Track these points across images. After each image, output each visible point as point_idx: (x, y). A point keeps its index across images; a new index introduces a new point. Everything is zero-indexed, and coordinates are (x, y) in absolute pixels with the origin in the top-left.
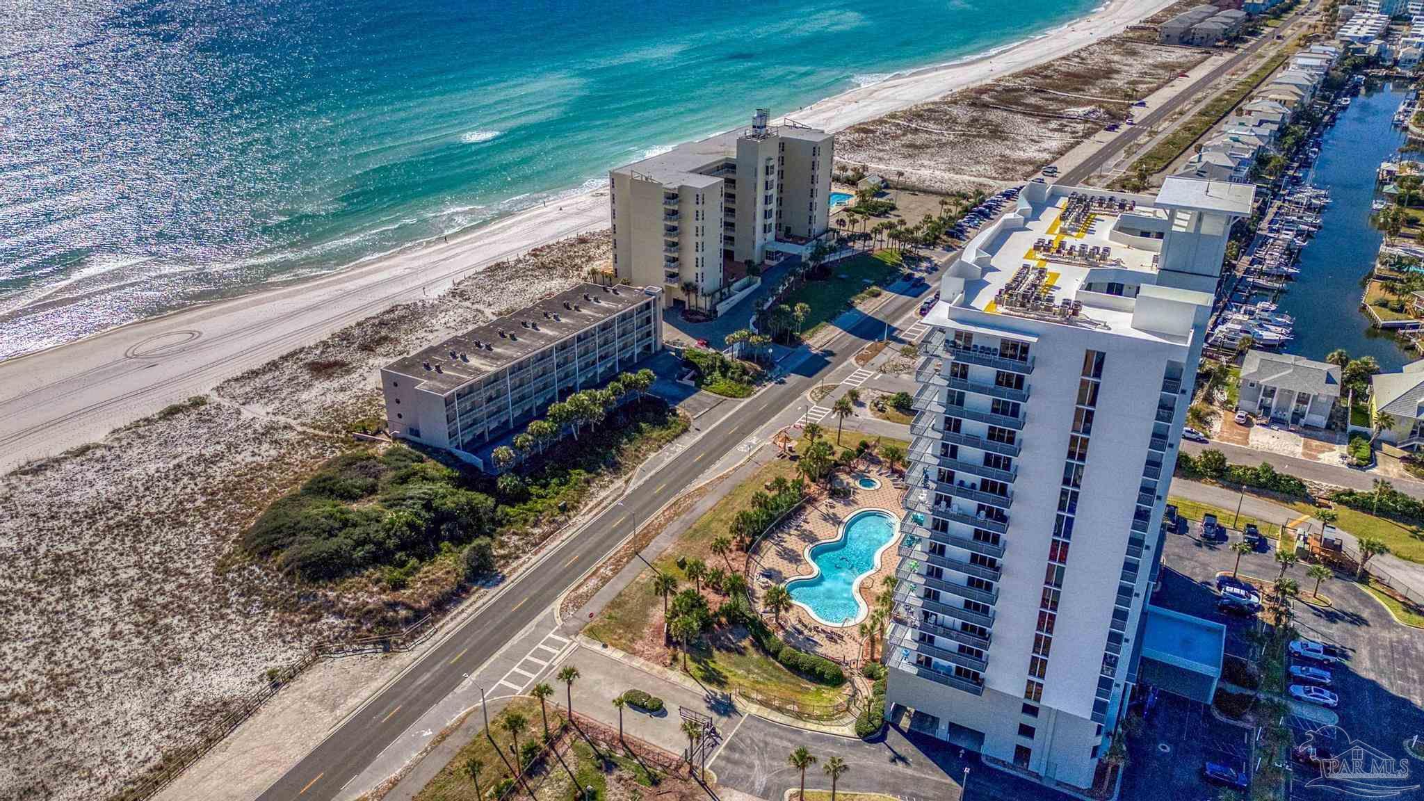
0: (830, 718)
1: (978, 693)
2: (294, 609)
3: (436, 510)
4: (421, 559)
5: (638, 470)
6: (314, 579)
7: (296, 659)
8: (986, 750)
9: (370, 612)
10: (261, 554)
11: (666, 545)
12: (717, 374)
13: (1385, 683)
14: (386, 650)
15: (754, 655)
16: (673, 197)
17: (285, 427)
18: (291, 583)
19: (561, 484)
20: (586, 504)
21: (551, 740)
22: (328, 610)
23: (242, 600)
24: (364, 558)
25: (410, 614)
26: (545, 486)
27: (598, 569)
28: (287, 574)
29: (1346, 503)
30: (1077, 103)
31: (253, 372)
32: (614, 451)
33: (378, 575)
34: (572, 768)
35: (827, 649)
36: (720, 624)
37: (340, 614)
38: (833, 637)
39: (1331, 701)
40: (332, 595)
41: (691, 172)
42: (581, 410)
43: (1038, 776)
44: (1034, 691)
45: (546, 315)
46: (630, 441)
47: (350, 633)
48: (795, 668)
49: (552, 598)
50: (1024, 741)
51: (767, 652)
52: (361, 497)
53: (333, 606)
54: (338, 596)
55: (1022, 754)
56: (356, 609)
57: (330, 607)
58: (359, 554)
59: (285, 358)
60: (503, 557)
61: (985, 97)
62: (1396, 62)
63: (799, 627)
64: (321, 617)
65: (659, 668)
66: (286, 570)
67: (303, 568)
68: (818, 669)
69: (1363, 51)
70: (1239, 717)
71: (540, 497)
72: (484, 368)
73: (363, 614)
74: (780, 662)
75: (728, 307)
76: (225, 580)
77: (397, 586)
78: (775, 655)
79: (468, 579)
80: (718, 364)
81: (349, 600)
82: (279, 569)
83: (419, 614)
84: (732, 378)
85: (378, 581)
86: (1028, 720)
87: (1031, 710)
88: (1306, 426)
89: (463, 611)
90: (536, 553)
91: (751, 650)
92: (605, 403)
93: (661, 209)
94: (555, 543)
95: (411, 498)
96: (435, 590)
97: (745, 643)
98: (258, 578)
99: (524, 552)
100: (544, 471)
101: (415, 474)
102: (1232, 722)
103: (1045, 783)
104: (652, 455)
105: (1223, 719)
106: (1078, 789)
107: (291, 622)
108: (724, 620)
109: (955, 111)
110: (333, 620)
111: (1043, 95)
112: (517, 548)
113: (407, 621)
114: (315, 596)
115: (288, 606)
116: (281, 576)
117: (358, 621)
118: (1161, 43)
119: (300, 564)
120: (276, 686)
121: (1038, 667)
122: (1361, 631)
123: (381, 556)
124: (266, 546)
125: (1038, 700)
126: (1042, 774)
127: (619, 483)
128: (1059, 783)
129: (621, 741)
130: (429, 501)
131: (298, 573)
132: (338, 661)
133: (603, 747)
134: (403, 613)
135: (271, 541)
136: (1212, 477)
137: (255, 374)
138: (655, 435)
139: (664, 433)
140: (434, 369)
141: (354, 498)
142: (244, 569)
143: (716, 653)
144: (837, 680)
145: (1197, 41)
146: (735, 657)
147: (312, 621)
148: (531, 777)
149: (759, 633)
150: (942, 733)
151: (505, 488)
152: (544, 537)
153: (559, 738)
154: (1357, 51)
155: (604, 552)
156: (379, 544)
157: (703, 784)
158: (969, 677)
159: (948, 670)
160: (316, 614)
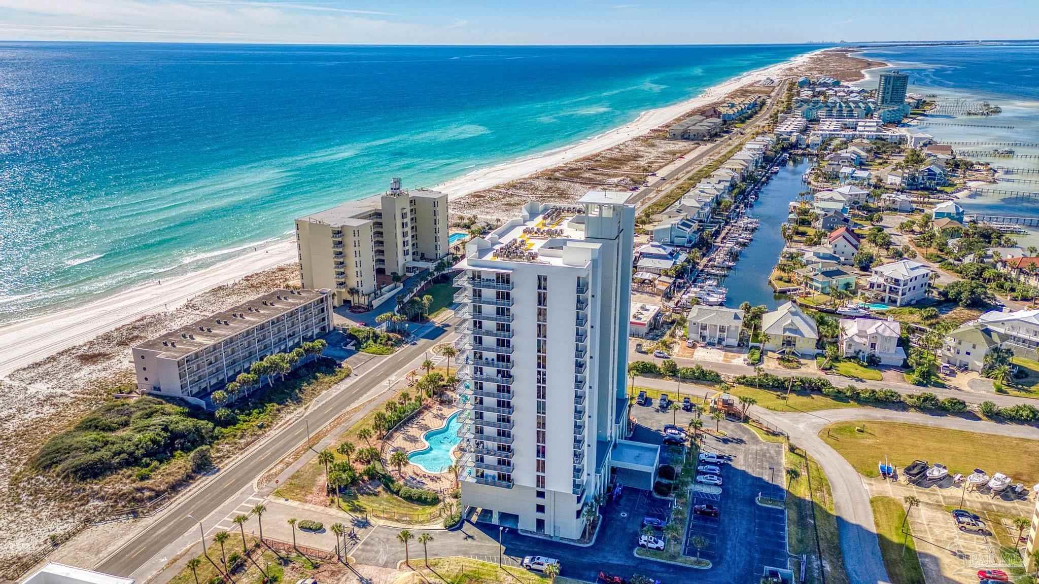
0: (429, 521)
1: (509, 487)
2: (70, 499)
3: (171, 432)
4: (161, 462)
5: (314, 401)
6: (83, 479)
7: (69, 527)
8: (520, 526)
9: (124, 494)
10: (45, 468)
11: (330, 441)
12: (370, 342)
13: (750, 471)
14: (135, 517)
15: (385, 495)
16: (338, 233)
17: (61, 395)
18: (66, 483)
19: (260, 413)
20: (277, 424)
21: (248, 554)
22: (93, 497)
23: (31, 498)
24: (119, 463)
25: (153, 494)
26: (249, 415)
27: (283, 459)
28: (63, 478)
29: (743, 383)
30: (615, 176)
31: (36, 364)
32: (297, 391)
33: (130, 472)
34: (262, 567)
35: (431, 485)
36: (363, 481)
37: (102, 498)
38: (434, 479)
39: (718, 482)
40: (96, 488)
41: (352, 217)
42: (274, 366)
43: (550, 536)
44: (540, 481)
45: (250, 309)
46: (309, 384)
47: (110, 509)
48: (409, 499)
49: (254, 477)
50: (540, 516)
51: (393, 492)
52: (118, 429)
53: (97, 494)
54: (101, 488)
55: (540, 524)
56: (114, 494)
57: (95, 495)
58: (117, 460)
59: (61, 354)
60: (218, 458)
61: (557, 174)
62: (808, 146)
63: (414, 476)
64: (88, 502)
65: (322, 508)
66: (63, 475)
67: (75, 472)
68: (423, 497)
69: (788, 139)
70: (666, 495)
71: (245, 421)
72: (205, 342)
73: (120, 496)
74: (401, 497)
75: (380, 303)
76: (18, 487)
77: (143, 478)
78: (397, 493)
79: (194, 472)
80: (371, 335)
81: (109, 489)
82: (58, 476)
83: (158, 494)
84: (381, 343)
85: (130, 476)
86: (541, 501)
87: (541, 495)
88: (727, 346)
89: (190, 490)
90: (242, 454)
91: (383, 492)
92: (291, 361)
93: (330, 241)
94: (256, 447)
95: (154, 425)
96: (171, 479)
97: (380, 489)
98: (43, 483)
99: (234, 454)
100: (248, 405)
101: (156, 412)
102: (663, 498)
103: (554, 539)
104: (324, 392)
105: (659, 497)
106: (572, 540)
107: (67, 508)
108: (366, 478)
109: (537, 183)
110: (97, 503)
111: (594, 172)
112: (229, 451)
113: (150, 498)
114: (84, 489)
115: (65, 498)
116: (59, 479)
117: (116, 501)
118: (670, 139)
119: (74, 469)
120: (56, 545)
121: (541, 466)
122: (742, 447)
123: (132, 461)
124: (48, 462)
125: (543, 487)
126: (552, 535)
127: (301, 409)
128: (562, 539)
129: (295, 548)
130: (166, 426)
131: (71, 476)
132: (101, 527)
133: (283, 553)
134: (147, 494)
135: (51, 459)
136: (669, 376)
137: (38, 365)
138: (326, 380)
139: (333, 378)
140: (170, 345)
141: (112, 430)
142: (32, 479)
143: (360, 496)
144: (435, 501)
145: (692, 137)
146: (373, 498)
147: (82, 505)
148: (234, 574)
149: (387, 482)
150: (495, 520)
151: (220, 417)
152: (248, 444)
153: (254, 551)
154: (785, 139)
155: (289, 449)
156: (131, 454)
157: (347, 564)
158: (506, 479)
159: (494, 477)
160: (85, 501)
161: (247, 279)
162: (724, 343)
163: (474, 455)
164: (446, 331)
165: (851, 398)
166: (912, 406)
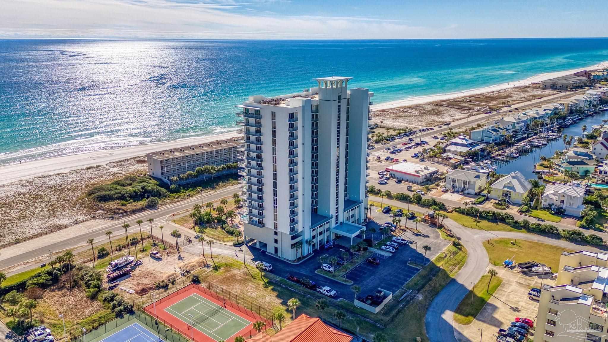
0: (228, 241)
1: (264, 228)
2: (92, 208)
3: (145, 190)
4: (134, 201)
5: (221, 190)
6: (100, 201)
7: (85, 218)
8: (267, 250)
9: (112, 210)
10: (89, 195)
14: (112, 219)
15: (219, 229)
17: (120, 173)
18: (93, 202)
19: (192, 190)
20: (197, 196)
21: (142, 239)
22: (100, 209)
23: (80, 206)
24: (116, 197)
25: (124, 212)
26: (186, 190)
27: (188, 209)
29: (458, 212)
30: (478, 106)
32: (215, 184)
33: (119, 202)
34: (144, 245)
36: (214, 222)
37: (103, 210)
40: (103, 205)
42: (207, 171)
44: (276, 226)
45: (209, 145)
46: (223, 182)
47: (104, 214)
48: (228, 232)
49: (169, 214)
50: (276, 245)
51: (223, 229)
53: (102, 208)
55: (276, 249)
56: (108, 209)
59: (131, 159)
60: (161, 204)
61: (444, 103)
63: (238, 224)
64: (98, 210)
65: (187, 229)
66: (94, 199)
67: (98, 198)
68: (235, 232)
71: (183, 192)
72: (179, 155)
73: (110, 210)
76: (78, 202)
77: (123, 205)
79: (146, 207)
81: (107, 207)
82: (92, 199)
83: (126, 212)
85: (119, 203)
86: (276, 237)
87: (276, 233)
88: (468, 194)
89: (140, 214)
90: (172, 204)
92: (218, 171)
94: (180, 203)
95: (140, 186)
96: (134, 208)
97: (219, 227)
98: (86, 201)
99: (169, 204)
100: (188, 186)
101: (145, 181)
103: (280, 259)
104: (229, 187)
107: (89, 211)
108: (216, 221)
109: (426, 107)
110: (101, 211)
111: (470, 103)
112: (167, 203)
113: (121, 213)
114: (98, 205)
115: (90, 208)
117: (107, 212)
120: (76, 223)
121: (276, 218)
122: (425, 239)
123: (122, 197)
125: (277, 229)
126: (281, 256)
127: (212, 192)
128: (284, 259)
129: (163, 241)
130: (144, 187)
131: (96, 199)
132: (97, 220)
133: (157, 242)
134: (121, 211)
135: (92, 192)
136: (416, 203)
137: (120, 161)
138: (233, 182)
139: (236, 182)
140: (162, 154)
141: (124, 186)
142: (83, 199)
143: (208, 228)
145: (558, 88)
146: (214, 229)
147: (95, 211)
148: (131, 245)
149: (224, 224)
150: (258, 246)
151: (172, 188)
152: (177, 201)
153: (145, 239)
156: (123, 195)
157: (178, 251)
158: (261, 224)
159: (256, 222)
162: (466, 192)
163: (248, 208)
165: (524, 227)
166: (565, 237)
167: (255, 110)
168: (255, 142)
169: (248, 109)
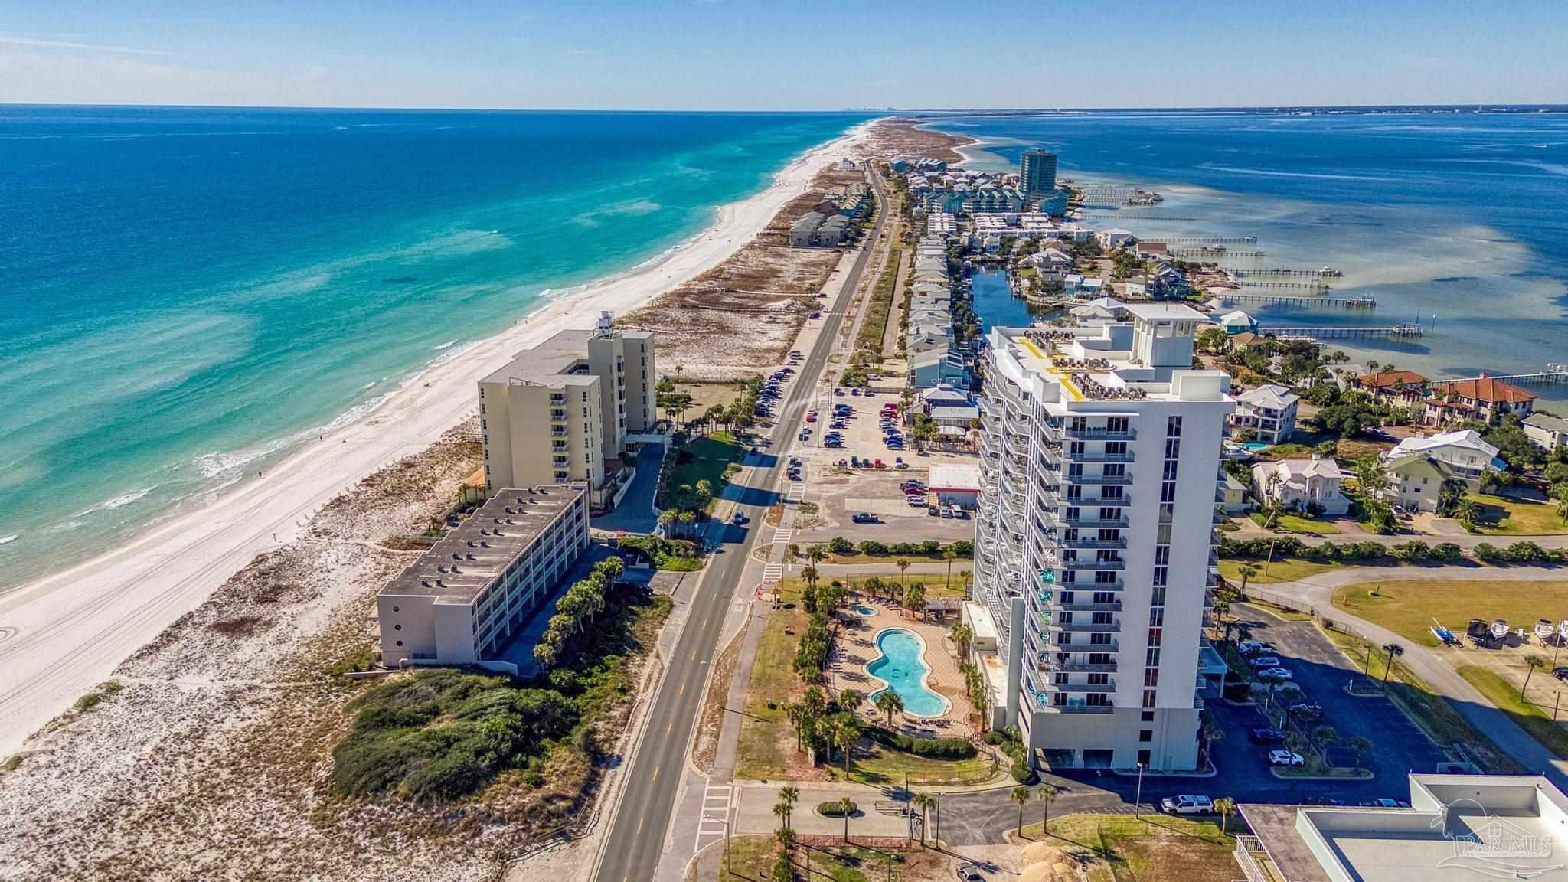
0: (990, 778)
1: (1110, 711)
2: (445, 831)
3: (524, 712)
4: (539, 757)
5: (659, 646)
7: (481, 871)
8: (1114, 766)
9: (533, 810)
10: (377, 790)
11: (743, 696)
12: (661, 553)
13: (1305, 658)
14: (568, 840)
15: (891, 755)
16: (557, 397)
17: (250, 689)
18: (426, 808)
19: (604, 671)
20: (639, 683)
22: (484, 822)
23: (378, 840)
24: (490, 766)
25: (570, 803)
26: (590, 676)
27: (700, 729)
28: (420, 801)
30: (772, 299)
31: (151, 647)
32: (628, 634)
33: (513, 778)
34: (825, 872)
35: (942, 733)
37: (501, 821)
38: (942, 724)
39: (1289, 675)
40: (482, 807)
41: (559, 373)
42: (586, 599)
43: (1158, 772)
44: (1149, 698)
45: (496, 522)
46: (633, 623)
47: (523, 835)
48: (931, 754)
49: (680, 762)
50: (1145, 746)
51: (900, 749)
52: (428, 720)
53: (489, 816)
54: (489, 806)
55: (1144, 756)
56: (515, 812)
57: (487, 817)
58: (484, 763)
59: (177, 626)
60: (604, 741)
61: (689, 300)
62: (984, 250)
63: (909, 724)
64: (481, 829)
65: (826, 784)
66: (416, 798)
68: (952, 748)
69: (957, 242)
70: (1245, 700)
71: (592, 686)
72: (487, 575)
73: (526, 814)
74: (917, 753)
75: (620, 498)
76: (339, 829)
77: (536, 783)
78: (909, 749)
79: (593, 764)
80: (659, 545)
81: (503, 806)
82: (407, 798)
83: (574, 802)
84: (679, 555)
85: (517, 784)
86: (1147, 726)
87: (1148, 716)
89: (608, 792)
90: (630, 731)
91: (884, 752)
92: (599, 591)
93: (548, 408)
94: (640, 719)
95: (492, 706)
96: (574, 779)
97: (876, 748)
98: (383, 815)
99: (619, 733)
100: (581, 662)
101: (471, 687)
102: (1242, 704)
103: (1166, 775)
104: (660, 632)
105: (1236, 704)
106: (1189, 772)
107: (451, 844)
110: (496, 829)
112: (609, 731)
113: (571, 811)
114: (463, 812)
115: (435, 831)
116: (412, 805)
117: (526, 822)
119: (433, 785)
121: (1151, 677)
122: (1267, 630)
123: (503, 763)
124: (376, 783)
125: (1153, 706)
126: (1161, 769)
127: (651, 660)
128: (1175, 772)
129: (846, 842)
130: (510, 705)
131: (434, 795)
132: (530, 862)
133: (836, 851)
134: (561, 804)
135: (380, 776)
137: (156, 648)
138: (650, 615)
139: (656, 612)
140: (434, 585)
141: (422, 722)
142: (359, 812)
143: (857, 762)
144: (971, 753)
145: (824, 242)
146: (875, 761)
147: (474, 836)
149: (886, 738)
150: (1078, 762)
151: (561, 682)
152: (627, 716)
153: (793, 855)
154: (954, 242)
155: (693, 711)
156: (497, 751)
158: (1098, 702)
159: (1081, 702)
160: (474, 828)
161: (369, 482)
163: (1053, 674)
164: (746, 530)
165: (1331, 557)
167: (1110, 419)
168: (1099, 499)
169: (1083, 419)
